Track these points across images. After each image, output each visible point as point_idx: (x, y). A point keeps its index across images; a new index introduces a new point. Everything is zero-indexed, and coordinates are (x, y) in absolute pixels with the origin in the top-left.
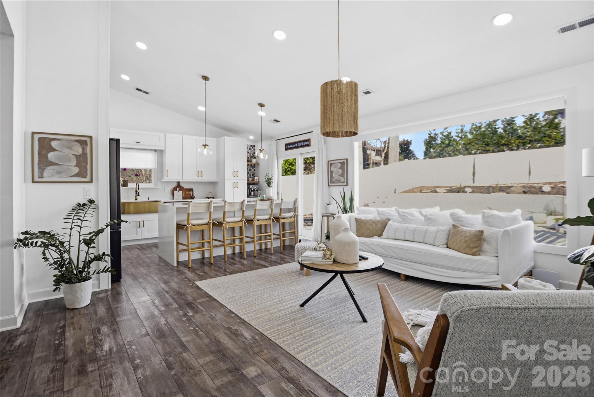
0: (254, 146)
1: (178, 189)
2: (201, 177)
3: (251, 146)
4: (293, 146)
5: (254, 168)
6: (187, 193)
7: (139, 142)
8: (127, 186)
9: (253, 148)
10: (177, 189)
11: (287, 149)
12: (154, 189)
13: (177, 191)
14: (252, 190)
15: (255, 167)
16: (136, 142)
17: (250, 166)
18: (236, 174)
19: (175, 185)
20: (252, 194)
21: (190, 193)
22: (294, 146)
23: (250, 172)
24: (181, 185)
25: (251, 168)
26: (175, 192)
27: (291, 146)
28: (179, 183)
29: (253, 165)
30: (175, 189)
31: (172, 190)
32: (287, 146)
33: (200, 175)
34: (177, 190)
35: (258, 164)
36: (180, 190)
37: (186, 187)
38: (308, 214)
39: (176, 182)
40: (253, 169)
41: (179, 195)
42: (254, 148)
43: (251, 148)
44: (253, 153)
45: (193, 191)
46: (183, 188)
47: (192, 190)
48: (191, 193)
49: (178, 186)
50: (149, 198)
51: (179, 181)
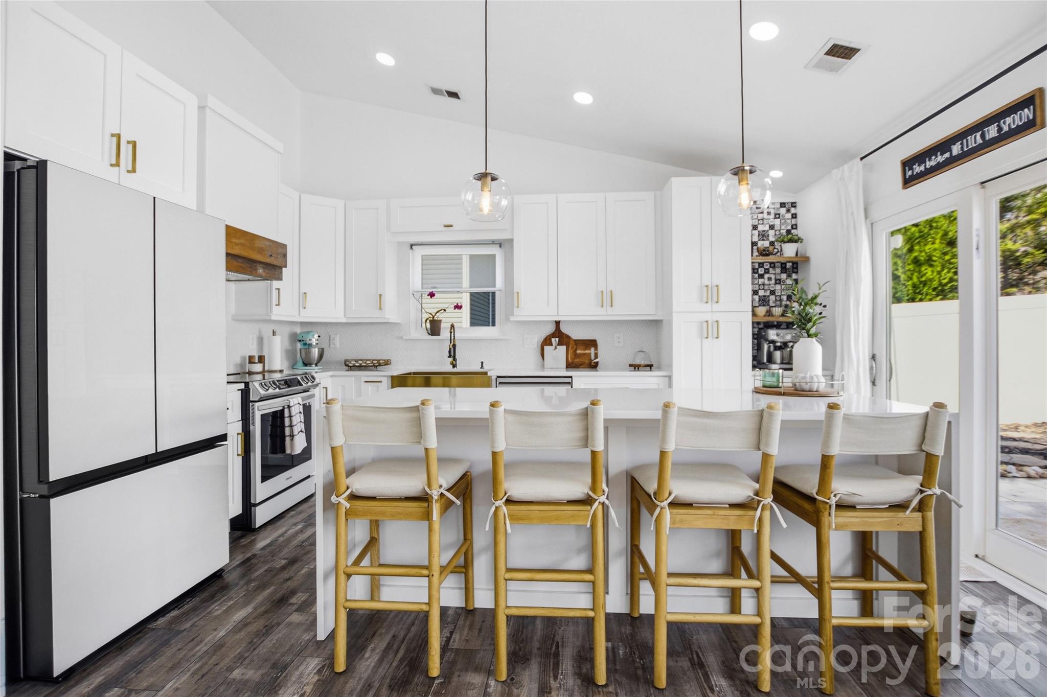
0: (794, 205)
1: (555, 341)
2: (609, 307)
3: (783, 205)
4: (941, 159)
5: (794, 276)
6: (578, 352)
7: (452, 226)
8: (439, 335)
9: (788, 211)
10: (553, 340)
11: (908, 182)
12: (497, 340)
13: (552, 348)
14: (778, 344)
15: (797, 273)
16: (445, 226)
17: (778, 270)
18: (711, 294)
19: (551, 329)
20: (778, 359)
21: (587, 352)
22: (947, 155)
23: (778, 287)
24: (564, 329)
25: (784, 276)
26: (546, 348)
27: (930, 164)
28: (558, 323)
29: (789, 265)
30: (547, 341)
31: (540, 346)
32: (911, 169)
33: (607, 301)
34: (552, 345)
35: (807, 259)
36: (560, 344)
37: (576, 334)
38: (1029, 423)
39: (552, 321)
40: (789, 276)
41: (557, 355)
42: (793, 210)
43: (783, 211)
44: (789, 228)
45: (596, 349)
46: (568, 337)
47: (593, 343)
48: (593, 350)
49: (558, 335)
50: (482, 363)
51: (557, 319)
